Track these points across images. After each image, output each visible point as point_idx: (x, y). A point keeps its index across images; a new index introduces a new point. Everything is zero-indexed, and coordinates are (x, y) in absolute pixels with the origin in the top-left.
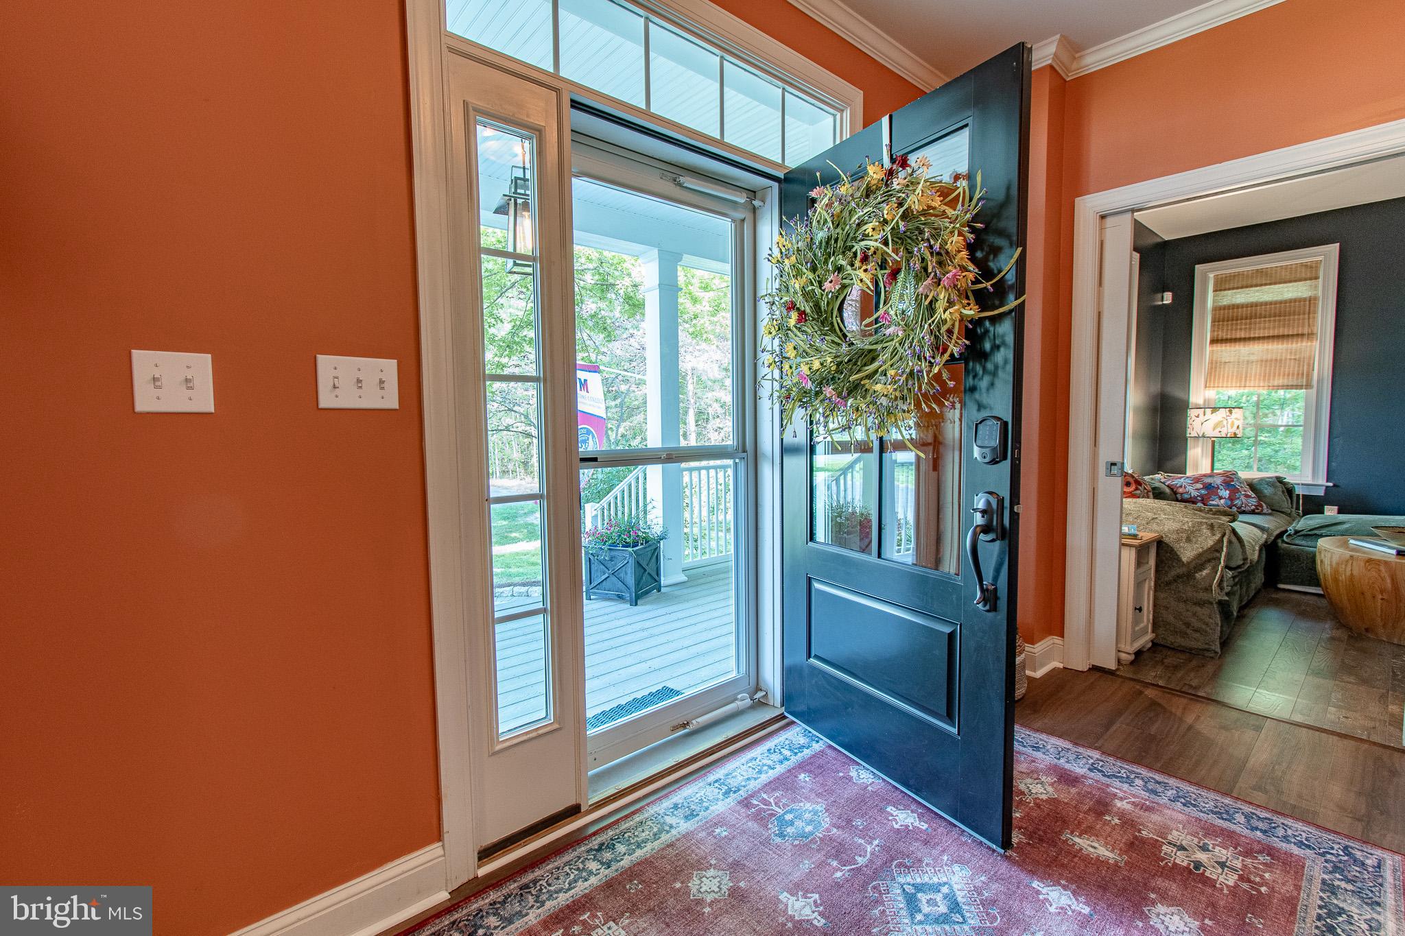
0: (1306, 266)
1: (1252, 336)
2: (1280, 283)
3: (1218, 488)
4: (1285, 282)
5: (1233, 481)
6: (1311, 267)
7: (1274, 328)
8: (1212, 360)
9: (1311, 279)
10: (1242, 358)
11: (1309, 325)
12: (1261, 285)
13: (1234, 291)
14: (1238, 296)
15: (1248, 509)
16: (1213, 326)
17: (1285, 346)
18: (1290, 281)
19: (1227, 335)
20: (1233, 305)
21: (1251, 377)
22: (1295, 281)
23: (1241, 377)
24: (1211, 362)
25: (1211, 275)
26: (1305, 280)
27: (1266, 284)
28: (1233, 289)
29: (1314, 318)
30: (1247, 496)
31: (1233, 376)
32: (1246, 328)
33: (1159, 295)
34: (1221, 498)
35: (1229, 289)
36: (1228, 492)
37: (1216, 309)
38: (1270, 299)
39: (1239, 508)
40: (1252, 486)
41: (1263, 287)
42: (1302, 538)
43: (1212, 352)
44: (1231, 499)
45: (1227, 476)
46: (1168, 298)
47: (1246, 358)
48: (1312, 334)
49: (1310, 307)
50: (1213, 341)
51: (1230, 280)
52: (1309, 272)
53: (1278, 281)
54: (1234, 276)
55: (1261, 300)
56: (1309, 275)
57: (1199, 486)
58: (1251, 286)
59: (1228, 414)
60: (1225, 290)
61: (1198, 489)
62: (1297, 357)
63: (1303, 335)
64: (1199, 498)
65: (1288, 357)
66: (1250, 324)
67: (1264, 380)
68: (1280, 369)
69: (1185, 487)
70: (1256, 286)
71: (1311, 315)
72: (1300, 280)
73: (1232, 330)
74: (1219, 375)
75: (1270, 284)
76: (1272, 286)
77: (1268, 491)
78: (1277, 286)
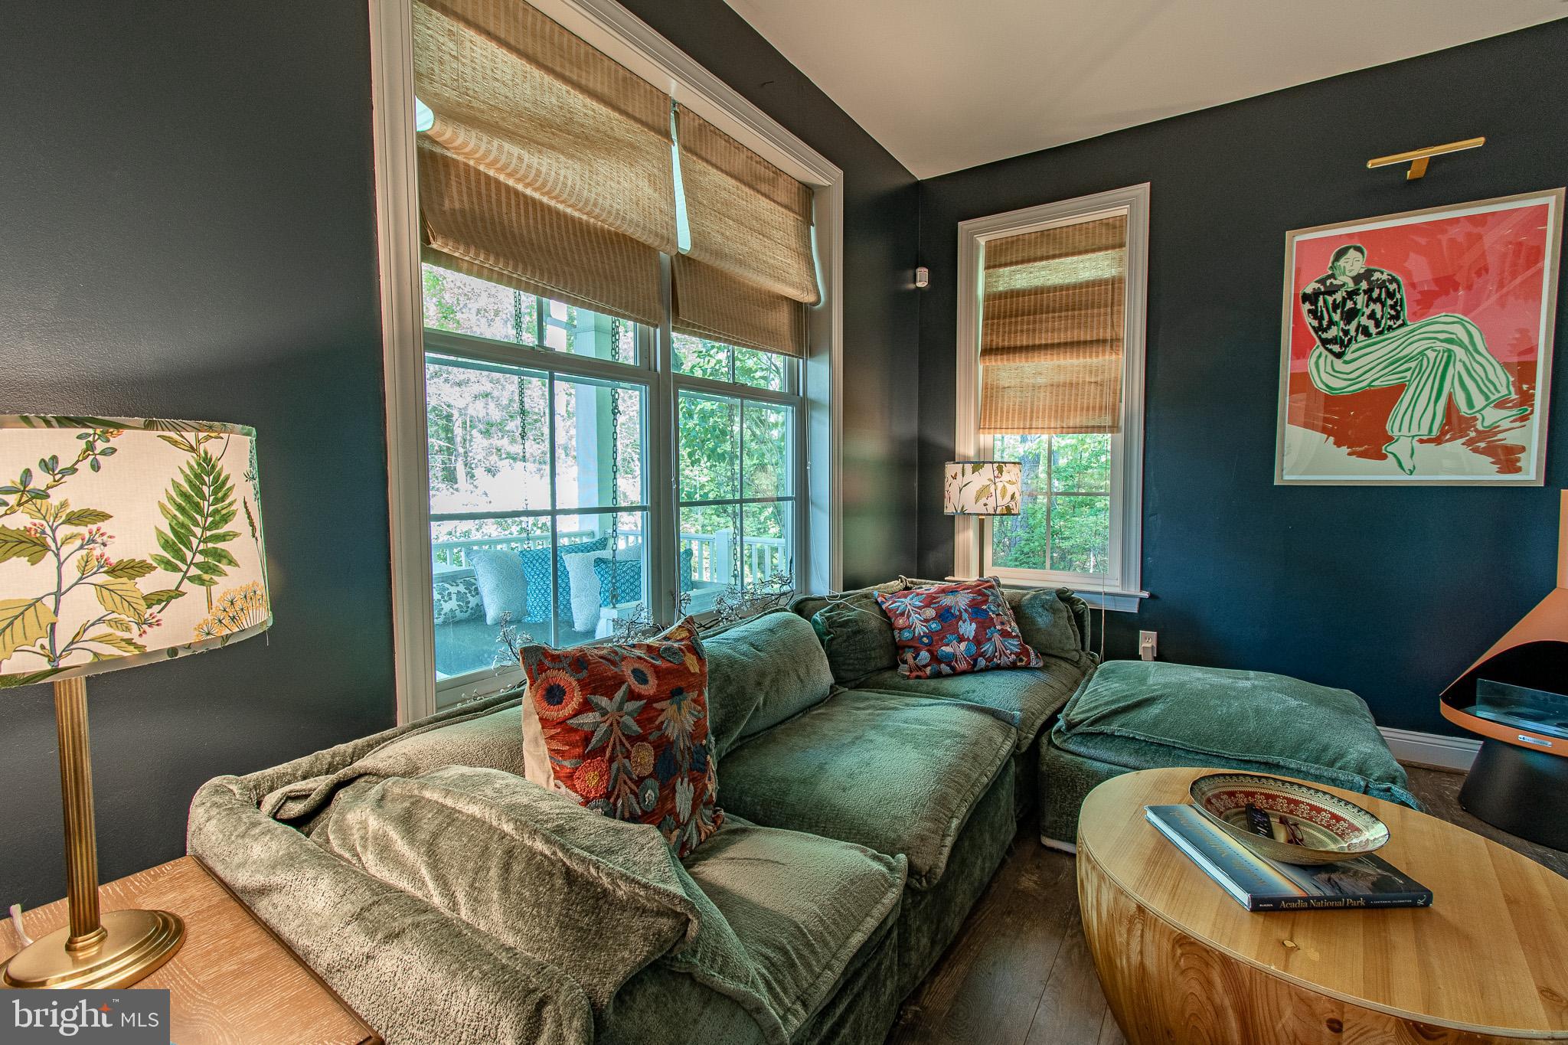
0: (1108, 224)
1: (1037, 342)
2: (1073, 254)
3: (960, 617)
4: (1080, 253)
5: (985, 602)
6: (1114, 227)
7: (1066, 329)
8: (987, 384)
9: (1113, 247)
10: (1026, 380)
11: (1112, 326)
12: (1048, 258)
13: (1013, 268)
14: (1018, 276)
15: (1004, 661)
16: (985, 326)
17: (1082, 360)
18: (1086, 252)
19: (1003, 340)
20: (1012, 291)
21: (1038, 412)
22: (1093, 251)
23: (1025, 413)
24: (985, 387)
25: (982, 241)
26: (1106, 248)
27: (1054, 257)
28: (1011, 264)
29: (1119, 312)
30: (1005, 634)
31: (1014, 410)
32: (1028, 330)
33: (910, 273)
34: (961, 639)
35: (1006, 265)
36: (974, 626)
37: (990, 298)
38: (1061, 281)
39: (989, 660)
40: (1018, 610)
41: (1051, 262)
42: (1079, 739)
43: (986, 370)
44: (978, 641)
45: (980, 593)
46: (922, 278)
47: (1032, 381)
48: (1118, 340)
49: (1113, 295)
50: (988, 351)
51: (1007, 249)
52: (1110, 237)
53: (1070, 250)
54: (1012, 242)
55: (1049, 283)
56: (1110, 241)
57: (930, 613)
58: (1035, 260)
59: (996, 472)
60: (1000, 266)
61: (926, 621)
62: (1099, 379)
63: (1105, 341)
64: (925, 640)
65: (1087, 380)
66: (1035, 322)
67: (1056, 418)
68: (1076, 400)
69: (909, 616)
70: (1042, 259)
71: (1115, 308)
72: (1100, 249)
73: (1010, 333)
74: (996, 409)
75: (1060, 256)
76: (1062, 260)
77: (1043, 620)
78: (1069, 259)
